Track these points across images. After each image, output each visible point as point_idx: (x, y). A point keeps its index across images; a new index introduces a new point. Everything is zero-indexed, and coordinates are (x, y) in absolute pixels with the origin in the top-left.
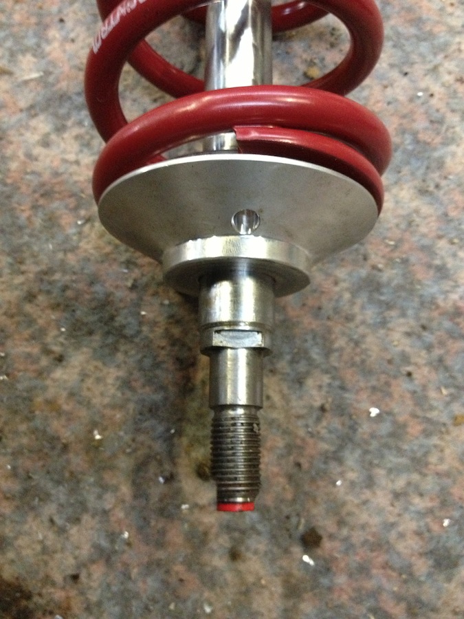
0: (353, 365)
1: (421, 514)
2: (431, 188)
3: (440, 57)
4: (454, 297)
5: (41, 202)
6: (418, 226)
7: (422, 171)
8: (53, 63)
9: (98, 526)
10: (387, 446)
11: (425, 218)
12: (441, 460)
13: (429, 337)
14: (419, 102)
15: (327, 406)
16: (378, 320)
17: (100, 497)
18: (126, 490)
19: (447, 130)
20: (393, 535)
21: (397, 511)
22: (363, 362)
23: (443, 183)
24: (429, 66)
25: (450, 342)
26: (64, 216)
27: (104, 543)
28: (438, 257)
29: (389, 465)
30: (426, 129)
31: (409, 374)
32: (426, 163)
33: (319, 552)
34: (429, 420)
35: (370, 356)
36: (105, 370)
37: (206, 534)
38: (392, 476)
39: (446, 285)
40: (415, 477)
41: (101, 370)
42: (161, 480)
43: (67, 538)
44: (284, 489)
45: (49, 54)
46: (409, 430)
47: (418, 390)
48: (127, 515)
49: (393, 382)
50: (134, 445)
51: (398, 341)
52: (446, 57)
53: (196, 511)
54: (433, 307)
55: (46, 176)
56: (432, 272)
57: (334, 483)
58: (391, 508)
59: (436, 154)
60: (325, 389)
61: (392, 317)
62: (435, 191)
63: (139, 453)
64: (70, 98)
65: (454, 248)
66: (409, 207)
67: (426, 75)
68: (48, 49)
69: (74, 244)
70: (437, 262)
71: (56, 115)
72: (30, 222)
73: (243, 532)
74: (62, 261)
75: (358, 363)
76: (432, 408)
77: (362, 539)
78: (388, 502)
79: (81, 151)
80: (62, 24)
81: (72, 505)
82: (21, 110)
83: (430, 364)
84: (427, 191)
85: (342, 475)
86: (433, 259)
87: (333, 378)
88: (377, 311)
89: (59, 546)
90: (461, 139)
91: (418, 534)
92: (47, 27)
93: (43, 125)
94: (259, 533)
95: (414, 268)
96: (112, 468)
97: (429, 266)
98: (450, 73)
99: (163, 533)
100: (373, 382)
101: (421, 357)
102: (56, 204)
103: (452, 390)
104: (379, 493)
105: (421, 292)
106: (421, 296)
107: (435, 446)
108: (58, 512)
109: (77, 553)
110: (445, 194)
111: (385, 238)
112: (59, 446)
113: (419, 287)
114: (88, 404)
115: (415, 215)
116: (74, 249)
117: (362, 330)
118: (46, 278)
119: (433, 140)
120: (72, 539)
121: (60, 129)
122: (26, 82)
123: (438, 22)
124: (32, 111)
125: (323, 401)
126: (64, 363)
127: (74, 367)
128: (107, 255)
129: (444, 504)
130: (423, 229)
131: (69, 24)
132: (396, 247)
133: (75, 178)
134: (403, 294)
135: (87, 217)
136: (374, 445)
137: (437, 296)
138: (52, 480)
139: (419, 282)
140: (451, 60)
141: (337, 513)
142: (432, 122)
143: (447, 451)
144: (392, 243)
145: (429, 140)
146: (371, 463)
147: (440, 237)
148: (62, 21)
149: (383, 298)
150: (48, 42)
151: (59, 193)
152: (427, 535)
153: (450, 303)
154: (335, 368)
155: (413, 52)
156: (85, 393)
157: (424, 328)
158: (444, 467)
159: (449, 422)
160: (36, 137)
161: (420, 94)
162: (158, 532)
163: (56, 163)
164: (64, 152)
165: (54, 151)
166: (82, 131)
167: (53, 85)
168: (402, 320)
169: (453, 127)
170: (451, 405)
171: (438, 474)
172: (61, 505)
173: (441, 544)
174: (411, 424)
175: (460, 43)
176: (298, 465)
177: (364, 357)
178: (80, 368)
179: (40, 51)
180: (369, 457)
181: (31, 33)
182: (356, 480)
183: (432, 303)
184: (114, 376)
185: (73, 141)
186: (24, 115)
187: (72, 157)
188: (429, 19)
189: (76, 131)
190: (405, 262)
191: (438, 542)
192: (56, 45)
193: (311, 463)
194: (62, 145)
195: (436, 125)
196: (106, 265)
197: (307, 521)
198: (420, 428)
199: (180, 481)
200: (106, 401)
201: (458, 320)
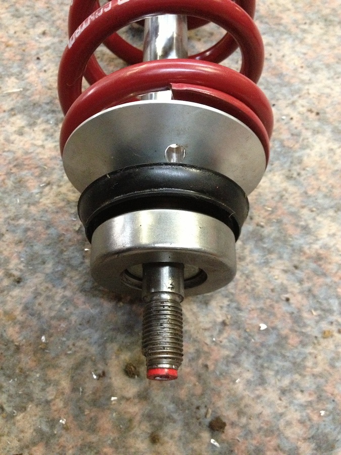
0: (246, 291)
1: (304, 407)
2: (295, 175)
3: (296, 97)
4: (316, 246)
5: (14, 170)
6: (287, 199)
7: (288, 164)
8: (31, 84)
9: (40, 414)
10: (274, 353)
11: (292, 194)
12: (316, 364)
13: (300, 274)
14: (283, 122)
15: (227, 322)
16: (263, 261)
17: (43, 390)
18: (65, 384)
19: (303, 140)
20: (282, 423)
21: (284, 403)
22: (253, 289)
23: (303, 172)
24: (290, 102)
25: (315, 278)
26: (31, 181)
27: (45, 428)
28: (303, 220)
29: (276, 368)
30: (288, 139)
31: (288, 300)
32: (290, 160)
33: (223, 436)
34: (303, 334)
35: (258, 286)
36: (54, 290)
37: (130, 420)
38: (279, 377)
39: (310, 239)
40: (297, 377)
41: (51, 291)
42: (95, 377)
43: (14, 424)
44: (195, 385)
45: (27, 78)
46: (290, 341)
47: (295, 312)
48: (66, 404)
49: (276, 305)
50: (74, 349)
51: (278, 276)
52: (300, 97)
53: (123, 402)
54: (302, 254)
55: (19, 154)
56: (299, 230)
57: (234, 382)
58: (279, 402)
59: (297, 155)
60: (225, 309)
61: (272, 259)
62: (298, 177)
63: (79, 354)
64: (40, 106)
65: (314, 214)
66: (280, 187)
67: (287, 106)
68: (27, 75)
69: (36, 200)
70: (303, 223)
71: (30, 116)
72: (4, 183)
73: (161, 420)
74: (26, 211)
75: (250, 291)
76: (305, 325)
77: (258, 427)
78: (277, 397)
79: (46, 140)
80: (38, 61)
81: (20, 396)
82: (4, 111)
83: (301, 292)
84: (292, 177)
85: (240, 375)
86: (299, 221)
87: (231, 301)
88: (262, 254)
89: (6, 430)
90: (313, 146)
91: (302, 422)
92: (27, 62)
93: (19, 121)
94: (174, 421)
95: (287, 226)
96: (55, 367)
97: (297, 226)
98: (303, 106)
99: (95, 420)
100: (261, 305)
101: (296, 288)
102: (24, 173)
103: (319, 312)
104: (270, 389)
105: (292, 243)
106: (292, 246)
107: (310, 354)
108: (7, 401)
109: (21, 436)
110: (304, 179)
111: (264, 206)
112: (13, 348)
113: (290, 239)
114: (40, 317)
115: (284, 193)
116: (35, 203)
117: (250, 267)
118: (13, 222)
119: (294, 146)
120: (17, 424)
121: (32, 125)
122: (9, 94)
123: (293, 77)
124: (13, 112)
125: (224, 318)
126: (21, 284)
127: (30, 287)
128: (61, 208)
129: (320, 398)
130: (291, 201)
131: (44, 61)
132: (272, 212)
133: (41, 156)
134: (280, 243)
135: (47, 182)
136: (264, 352)
137: (304, 246)
138: (4, 374)
139: (290, 236)
140: (303, 99)
141: (237, 405)
142: (292, 135)
143: (320, 358)
144: (269, 209)
145: (292, 146)
146: (262, 366)
147: (303, 207)
148: (38, 59)
149: (265, 246)
150: (28, 71)
151: (28, 165)
152: (308, 423)
153: (314, 251)
154: (232, 294)
155: (277, 93)
156: (36, 307)
157: (296, 267)
158: (317, 370)
159: (319, 336)
160: (14, 129)
161: (284, 117)
162: (91, 419)
163: (27, 146)
164: (34, 139)
165: (26, 138)
166: (48, 126)
167: (29, 97)
168: (279, 261)
169: (307, 139)
170: (321, 323)
171: (313, 375)
172: (10, 396)
173: (320, 431)
174: (291, 336)
175: (308, 89)
176: (206, 366)
177: (253, 286)
178: (34, 288)
179: (21, 76)
180: (260, 361)
181: (15, 65)
182: (252, 379)
183: (301, 251)
184: (61, 295)
185: (41, 133)
186: (6, 114)
187: (40, 143)
188: (287, 75)
189: (44, 126)
190: (279, 222)
191: (318, 429)
192: (33, 73)
193: (216, 365)
194: (33, 135)
195: (295, 137)
196: (60, 215)
197: (213, 411)
198: (297, 340)
199: (110, 378)
200: (53, 314)
201: (320, 263)
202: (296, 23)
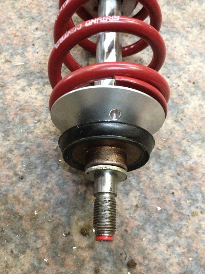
0: (150, 188)
1: (180, 255)
2: (179, 120)
3: (181, 72)
4: (190, 163)
5: (19, 112)
6: (174, 134)
7: (175, 114)
8: (29, 60)
9: (33, 255)
10: (164, 224)
11: (177, 131)
12: (187, 231)
13: (181, 178)
14: (174, 88)
15: (139, 205)
16: (160, 170)
17: (35, 242)
18: (47, 239)
19: (185, 99)
20: (168, 264)
21: (169, 253)
22: (154, 187)
23: (184, 118)
24: (178, 75)
25: (189, 181)
26: (29, 119)
27: (36, 264)
28: (183, 146)
29: (165, 233)
30: (176, 98)
31: (173, 193)
32: (177, 110)
33: (135, 271)
34: (181, 213)
35: (157, 185)
36: (42, 184)
37: (83, 261)
38: (167, 238)
39: (187, 158)
40: (177, 238)
41: (40, 184)
42: (64, 235)
43: (19, 261)
44: (120, 241)
45: (27, 56)
46: (174, 217)
47: (177, 200)
48: (48, 250)
49: (167, 196)
50: (52, 219)
51: (168, 179)
52: (184, 72)
53: (79, 250)
54: (182, 166)
55: (22, 103)
56: (181, 152)
57: (142, 240)
58: (167, 252)
59: (181, 108)
60: (138, 198)
61: (165, 169)
62: (181, 121)
63: (55, 222)
64: (35, 74)
65: (189, 143)
66: (171, 126)
67: (176, 78)
68: (27, 54)
69: (33, 130)
70: (183, 148)
71: (29, 80)
72: (14, 120)
73: (101, 261)
74: (26, 137)
75: (152, 187)
76: (182, 208)
77: (154, 266)
78: (165, 249)
79: (38, 94)
80: (33, 46)
81: (22, 245)
82: (14, 76)
83: (181, 189)
84: (178, 121)
85: (145, 236)
86: (181, 147)
87: (141, 193)
88: (159, 166)
89: (14, 264)
90: (190, 102)
91: (178, 264)
92: (27, 47)
93: (23, 82)
94: (108, 261)
95: (174, 150)
96: (42, 228)
97: (180, 150)
98: (185, 78)
99: (64, 260)
100: (158, 196)
101: (178, 186)
102: (25, 114)
103: (191, 201)
104: (161, 244)
105: (176, 160)
106: (176, 162)
107: (185, 225)
108: (15, 248)
109: (23, 267)
110: (185, 122)
111: (162, 138)
112: (18, 217)
113: (176, 158)
114: (33, 199)
115: (173, 130)
116: (31, 132)
117: (153, 173)
118: (18, 143)
119: (179, 102)
120: (20, 261)
121: (30, 85)
122: (17, 66)
123: (180, 60)
124: (18, 77)
125: (137, 203)
126: (23, 180)
127: (28, 182)
128: (46, 136)
129: (189, 250)
130: (177, 135)
131: (36, 46)
132: (166, 141)
133: (35, 104)
134: (170, 160)
135: (39, 120)
136: (159, 224)
137: (183, 162)
138: (13, 232)
139: (176, 156)
140: (186, 74)
141: (143, 253)
142: (179, 95)
143: (190, 227)
144: (164, 139)
145: (178, 102)
146: (157, 231)
147: (183, 139)
148: (33, 45)
149: (161, 161)
150: (27, 52)
151: (28, 109)
152: (182, 265)
153: (189, 165)
154: (142, 189)
155: (171, 70)
156: (32, 194)
157: (178, 174)
158: (188, 234)
159: (190, 215)
160: (19, 87)
161: (174, 85)
162: (62, 259)
163: (27, 98)
164: (31, 94)
165: (26, 93)
166: (39, 87)
167: (28, 68)
168: (170, 171)
169: (187, 98)
170: (191, 207)
171: (186, 237)
172: (17, 245)
173: (188, 269)
174: (174, 215)
175: (189, 68)
176: (126, 231)
177: (154, 185)
178: (30, 182)
179: (23, 55)
180: (156, 229)
181: (20, 48)
182: (152, 239)
183: (181, 165)
184: (46, 187)
185: (35, 90)
186: (15, 78)
187: (34, 96)
188: (177, 59)
189: (37, 86)
190: (170, 147)
192: (30, 53)
193: (132, 230)
194: (30, 91)
195: (180, 97)
196: (45, 140)
197: (130, 256)
198: (178, 217)
199: (73, 236)
200: (41, 198)
201: (192, 172)
202: (183, 26)
